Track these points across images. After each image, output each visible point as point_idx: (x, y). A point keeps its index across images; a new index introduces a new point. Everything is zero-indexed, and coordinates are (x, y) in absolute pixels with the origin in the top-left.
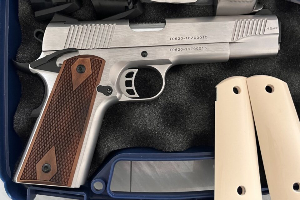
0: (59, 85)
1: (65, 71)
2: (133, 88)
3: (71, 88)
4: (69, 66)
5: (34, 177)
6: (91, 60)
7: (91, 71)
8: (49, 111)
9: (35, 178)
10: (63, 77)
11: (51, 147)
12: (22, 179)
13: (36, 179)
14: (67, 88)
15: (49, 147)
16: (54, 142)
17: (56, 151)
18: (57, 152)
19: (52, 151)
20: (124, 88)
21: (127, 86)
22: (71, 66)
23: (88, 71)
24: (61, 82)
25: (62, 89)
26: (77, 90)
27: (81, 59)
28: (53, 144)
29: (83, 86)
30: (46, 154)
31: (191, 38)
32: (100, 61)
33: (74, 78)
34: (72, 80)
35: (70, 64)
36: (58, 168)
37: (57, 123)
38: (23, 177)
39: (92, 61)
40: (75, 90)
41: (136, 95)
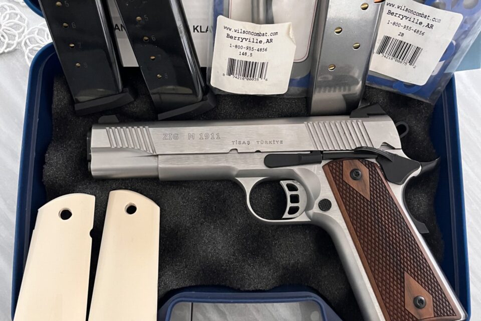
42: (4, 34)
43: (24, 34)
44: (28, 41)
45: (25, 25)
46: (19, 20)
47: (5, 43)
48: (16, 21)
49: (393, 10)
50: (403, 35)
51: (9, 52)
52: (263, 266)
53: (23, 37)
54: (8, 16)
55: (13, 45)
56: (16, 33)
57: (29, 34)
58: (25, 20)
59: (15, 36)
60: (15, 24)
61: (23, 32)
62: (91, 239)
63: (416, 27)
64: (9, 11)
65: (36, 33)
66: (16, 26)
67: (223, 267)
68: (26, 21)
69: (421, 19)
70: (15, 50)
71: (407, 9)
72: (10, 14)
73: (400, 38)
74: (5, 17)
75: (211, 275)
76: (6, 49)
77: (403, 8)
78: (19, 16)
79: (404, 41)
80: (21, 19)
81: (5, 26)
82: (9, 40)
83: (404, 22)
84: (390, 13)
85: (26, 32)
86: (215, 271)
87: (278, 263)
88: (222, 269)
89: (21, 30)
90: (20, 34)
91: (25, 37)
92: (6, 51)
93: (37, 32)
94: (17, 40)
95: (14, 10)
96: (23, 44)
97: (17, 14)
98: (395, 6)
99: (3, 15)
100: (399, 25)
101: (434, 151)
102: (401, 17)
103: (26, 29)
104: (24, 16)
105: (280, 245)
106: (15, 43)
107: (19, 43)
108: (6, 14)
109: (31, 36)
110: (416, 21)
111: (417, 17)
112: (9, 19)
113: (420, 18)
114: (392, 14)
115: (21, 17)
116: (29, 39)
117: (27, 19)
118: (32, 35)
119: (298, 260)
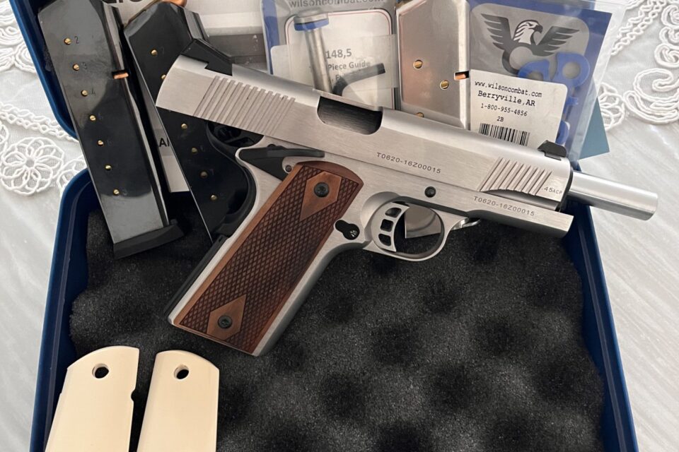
0: (278, 202)
1: (295, 184)
2: (391, 234)
3: (297, 217)
4: (304, 179)
5: (203, 329)
6: (342, 180)
7: (336, 198)
8: (252, 239)
9: (204, 331)
10: (289, 192)
11: (240, 294)
12: (183, 325)
13: (206, 333)
14: (292, 213)
15: (238, 294)
16: (247, 289)
17: (246, 302)
18: (247, 304)
19: (241, 302)
20: (377, 230)
21: (382, 227)
22: (307, 179)
23: (333, 195)
24: (283, 200)
25: (281, 211)
26: (305, 222)
27: (327, 173)
28: (245, 291)
29: (317, 217)
30: (230, 303)
31: (413, 164)
32: (355, 184)
33: (306, 200)
34: (302, 203)
35: (307, 175)
36: (242, 325)
37: (260, 263)
38: (185, 322)
39: (344, 181)
40: (302, 221)
41: (393, 248)
42: (38, 172)
43: (59, 170)
44: (64, 177)
45: (61, 159)
46: (55, 155)
47: (38, 182)
48: (51, 156)
49: (484, 90)
50: (502, 119)
51: (41, 192)
52: (354, 428)
53: (58, 173)
54: (42, 152)
55: (46, 183)
56: (51, 169)
57: (65, 170)
58: (61, 154)
59: (49, 173)
60: (50, 159)
61: (59, 167)
62: (133, 402)
63: (515, 107)
64: (43, 146)
65: (73, 168)
66: (51, 162)
67: (300, 433)
68: (63, 156)
69: (519, 96)
70: (49, 189)
71: (500, 86)
72: (44, 149)
73: (500, 124)
74: (38, 153)
75: (287, 445)
76: (38, 188)
77: (495, 87)
78: (54, 151)
79: (505, 127)
80: (58, 154)
81: (38, 162)
82: (42, 178)
83: (500, 103)
84: (481, 94)
85: (63, 167)
86: (292, 440)
87: (374, 423)
88: (301, 435)
89: (57, 166)
90: (55, 171)
91: (60, 172)
92: (38, 191)
93: (75, 165)
94: (52, 177)
95: (50, 144)
96: (58, 181)
97: (52, 149)
98: (485, 85)
99: (37, 150)
100: (495, 108)
101: (572, 264)
102: (495, 97)
103: (62, 165)
104: (60, 150)
105: (374, 399)
106: (49, 180)
107: (54, 181)
108: (40, 150)
109: (66, 171)
110: (513, 99)
111: (514, 95)
112: (43, 154)
113: (516, 95)
114: (484, 95)
115: (57, 151)
116: (65, 175)
117: (64, 153)
118: (69, 170)
119: (400, 418)
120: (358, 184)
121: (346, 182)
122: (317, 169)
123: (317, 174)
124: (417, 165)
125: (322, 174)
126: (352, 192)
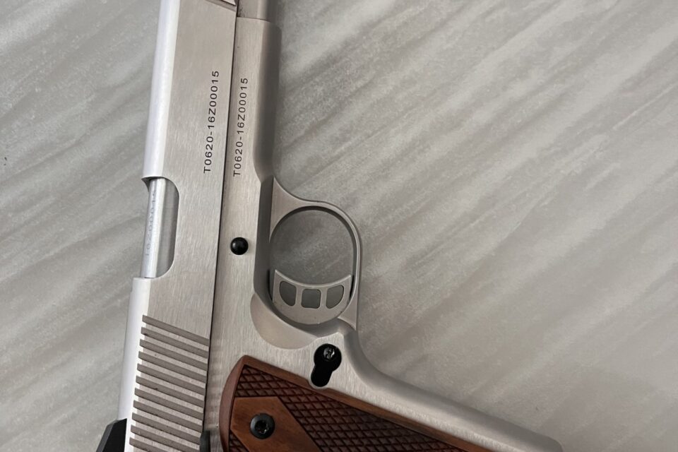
2: (323, 289)
6: (240, 396)
7: (271, 398)
20: (323, 312)
21: (316, 305)
23: (270, 406)
31: (212, 115)
32: (245, 371)
39: (242, 393)
120: (245, 367)
121: (243, 389)
122: (230, 440)
123: (237, 440)
124: (213, 109)
125: (235, 432)
126: (259, 373)
